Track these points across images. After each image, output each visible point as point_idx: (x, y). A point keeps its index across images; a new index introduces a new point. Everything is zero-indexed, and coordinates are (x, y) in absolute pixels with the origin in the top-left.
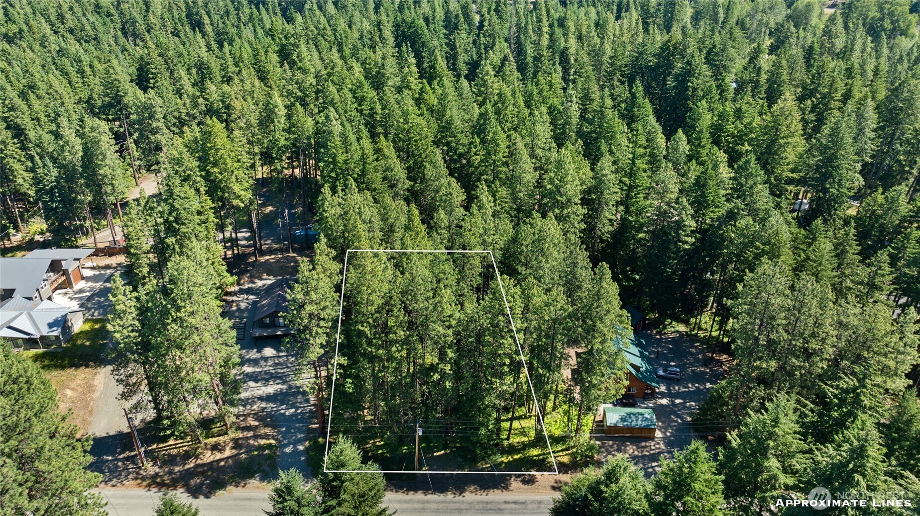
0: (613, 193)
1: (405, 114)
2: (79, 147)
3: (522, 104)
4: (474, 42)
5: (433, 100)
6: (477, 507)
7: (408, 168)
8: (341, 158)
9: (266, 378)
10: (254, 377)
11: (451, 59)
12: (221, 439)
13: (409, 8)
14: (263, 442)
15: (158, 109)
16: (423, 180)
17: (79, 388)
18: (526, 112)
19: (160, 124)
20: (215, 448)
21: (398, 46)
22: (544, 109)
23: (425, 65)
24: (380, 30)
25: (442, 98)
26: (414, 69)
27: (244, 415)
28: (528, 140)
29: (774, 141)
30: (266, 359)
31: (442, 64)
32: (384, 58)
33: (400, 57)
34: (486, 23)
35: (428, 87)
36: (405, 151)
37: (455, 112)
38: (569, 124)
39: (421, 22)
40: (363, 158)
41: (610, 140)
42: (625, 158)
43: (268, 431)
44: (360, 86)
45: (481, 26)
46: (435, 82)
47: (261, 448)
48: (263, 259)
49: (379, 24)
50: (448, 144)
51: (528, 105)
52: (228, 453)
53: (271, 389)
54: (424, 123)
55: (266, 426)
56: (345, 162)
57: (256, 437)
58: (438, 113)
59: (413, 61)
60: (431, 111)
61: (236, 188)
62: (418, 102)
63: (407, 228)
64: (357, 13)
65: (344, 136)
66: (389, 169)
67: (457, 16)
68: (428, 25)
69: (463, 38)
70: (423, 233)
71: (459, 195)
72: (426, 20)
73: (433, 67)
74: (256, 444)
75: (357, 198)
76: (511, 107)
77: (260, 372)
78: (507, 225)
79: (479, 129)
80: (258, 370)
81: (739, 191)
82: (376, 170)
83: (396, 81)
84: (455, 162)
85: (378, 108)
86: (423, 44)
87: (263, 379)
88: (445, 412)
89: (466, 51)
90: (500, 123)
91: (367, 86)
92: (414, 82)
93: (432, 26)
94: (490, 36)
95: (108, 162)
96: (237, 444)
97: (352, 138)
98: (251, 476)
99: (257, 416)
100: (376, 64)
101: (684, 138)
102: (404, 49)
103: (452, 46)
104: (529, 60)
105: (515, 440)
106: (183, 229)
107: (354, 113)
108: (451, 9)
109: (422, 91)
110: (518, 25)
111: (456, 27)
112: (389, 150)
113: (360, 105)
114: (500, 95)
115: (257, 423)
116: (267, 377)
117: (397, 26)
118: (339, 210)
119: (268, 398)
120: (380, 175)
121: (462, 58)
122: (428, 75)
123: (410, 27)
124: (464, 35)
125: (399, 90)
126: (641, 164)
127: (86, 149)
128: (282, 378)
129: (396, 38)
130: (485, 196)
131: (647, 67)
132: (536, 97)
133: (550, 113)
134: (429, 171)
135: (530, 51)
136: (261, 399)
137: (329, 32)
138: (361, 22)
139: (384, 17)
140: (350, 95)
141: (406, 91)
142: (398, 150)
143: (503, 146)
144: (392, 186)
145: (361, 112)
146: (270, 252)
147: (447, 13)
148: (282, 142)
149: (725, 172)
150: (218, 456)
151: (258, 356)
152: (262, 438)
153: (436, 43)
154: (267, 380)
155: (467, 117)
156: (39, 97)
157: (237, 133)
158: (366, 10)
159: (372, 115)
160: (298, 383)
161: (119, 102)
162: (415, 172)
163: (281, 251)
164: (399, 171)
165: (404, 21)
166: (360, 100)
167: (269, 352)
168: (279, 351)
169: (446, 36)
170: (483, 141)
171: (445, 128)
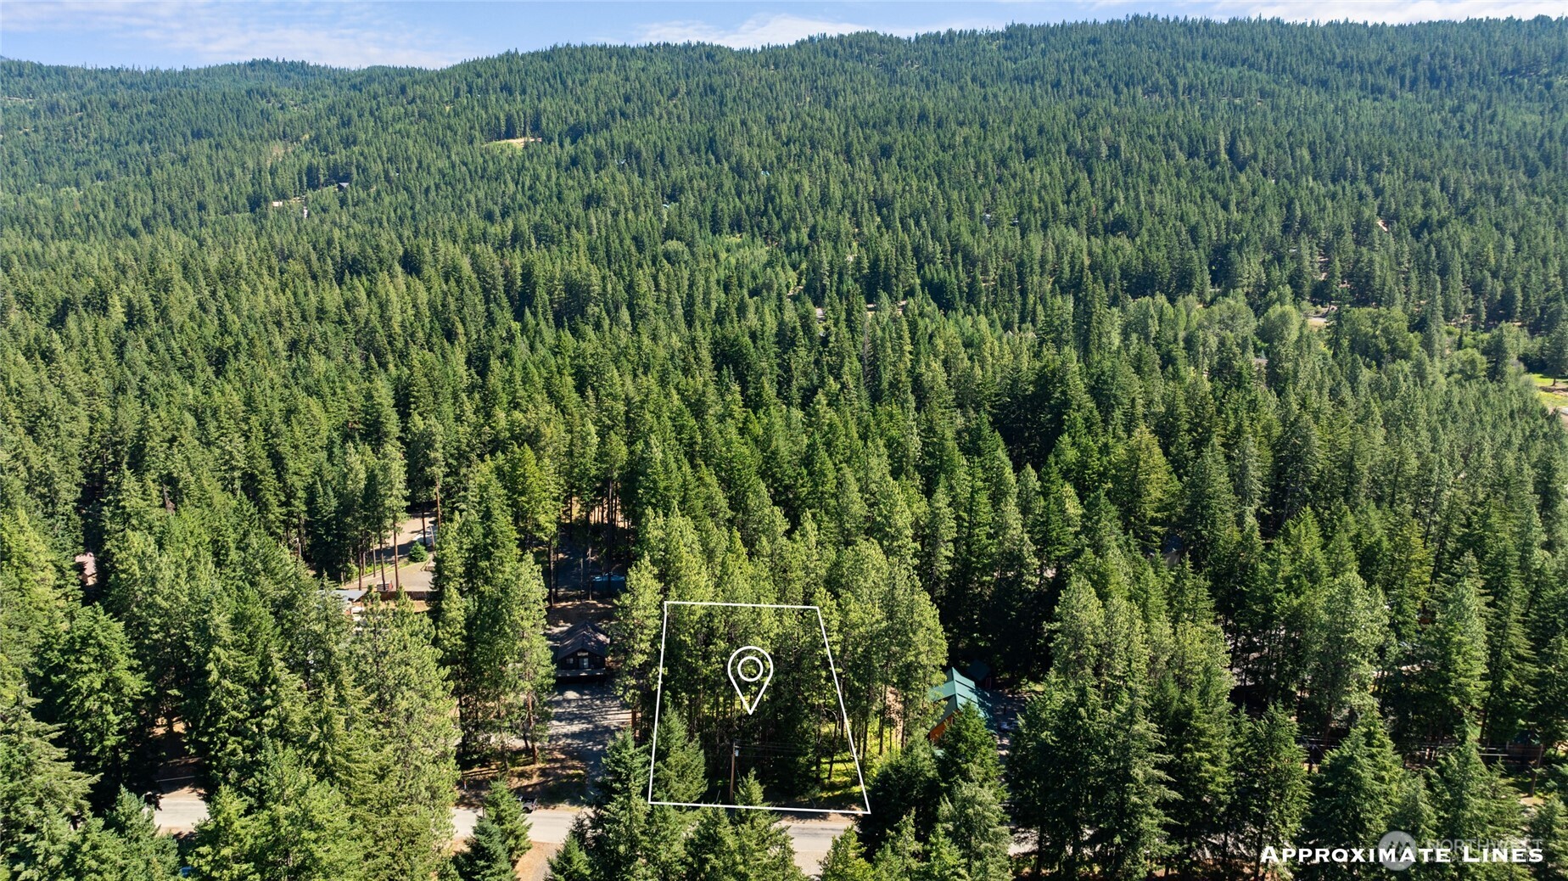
0: (948, 529)
1: (728, 443)
2: (362, 475)
3: (856, 436)
4: (817, 362)
5: (758, 430)
7: (730, 498)
8: (662, 485)
9: (570, 718)
10: (559, 718)
11: (783, 384)
12: (528, 768)
13: (731, 322)
14: (571, 772)
15: (439, 438)
16: (746, 511)
18: (860, 443)
19: (439, 455)
20: (521, 775)
21: (718, 368)
22: (881, 443)
23: (751, 391)
24: (694, 348)
25: (768, 429)
26: (738, 397)
27: (550, 749)
28: (861, 474)
29: (1135, 477)
30: (569, 701)
31: (770, 391)
32: (705, 385)
33: (719, 382)
34: (832, 339)
35: (752, 416)
36: (727, 483)
37: (781, 443)
38: (907, 456)
39: (747, 340)
40: (685, 486)
41: (950, 474)
42: (964, 494)
43: (576, 763)
44: (680, 414)
45: (825, 341)
46: (761, 412)
47: (568, 776)
48: (559, 606)
49: (693, 342)
50: (773, 476)
51: (864, 437)
52: (535, 780)
53: (576, 727)
54: (748, 452)
55: (573, 758)
56: (666, 489)
57: (563, 768)
58: (763, 443)
59: (736, 388)
60: (756, 440)
61: (542, 519)
62: (742, 431)
63: (728, 550)
64: (661, 324)
65: (664, 463)
66: (709, 498)
67: (794, 329)
68: (754, 342)
69: (802, 357)
70: (744, 556)
71: (782, 525)
72: (753, 336)
73: (759, 395)
74: (564, 773)
75: (678, 521)
76: (843, 438)
77: (564, 713)
78: (831, 553)
79: (808, 461)
80: (561, 711)
81: (1088, 528)
82: (697, 497)
83: (718, 409)
84: (781, 494)
85: (699, 439)
86: (749, 366)
87: (567, 719)
88: (762, 739)
89: (805, 374)
90: (830, 455)
91: (687, 414)
92: (737, 410)
93: (760, 343)
94: (838, 354)
95: (395, 492)
96: (543, 772)
97: (674, 466)
98: (561, 800)
99: (562, 750)
100: (696, 391)
101: (1033, 473)
102: (725, 372)
103: (786, 368)
104: (885, 385)
105: (836, 779)
106: (497, 553)
107: (673, 442)
108: (786, 319)
109: (746, 421)
110: (873, 341)
111: (793, 343)
112: (712, 480)
113: (679, 433)
114: (830, 425)
115: (563, 756)
117: (715, 343)
118: (661, 534)
119: (574, 736)
120: (701, 505)
121: (799, 381)
122: (754, 403)
123: (732, 346)
124: (802, 352)
125: (721, 419)
126: (983, 498)
127: (371, 477)
128: (588, 719)
129: (714, 358)
130: (809, 526)
131: (1025, 397)
132: (873, 428)
133: (888, 446)
134: (752, 502)
135: (887, 377)
136: (566, 736)
137: (632, 351)
138: (670, 336)
139: (699, 333)
140: (669, 423)
141: (729, 420)
142: (721, 480)
143: (831, 475)
144: (713, 515)
145: (680, 440)
146: (566, 598)
147: (781, 324)
148: (593, 472)
149: (1073, 508)
150: (526, 782)
151: (559, 698)
152: (570, 769)
153: (765, 363)
154: (572, 720)
155: (795, 449)
156: (300, 423)
157: (547, 461)
158: (672, 317)
159: (692, 444)
160: (605, 723)
161: (378, 431)
162: (737, 503)
163: (579, 598)
164: (721, 501)
165: (724, 337)
166: (679, 429)
167: (571, 695)
168: (582, 694)
169: (777, 356)
170: (810, 474)
171: (771, 458)
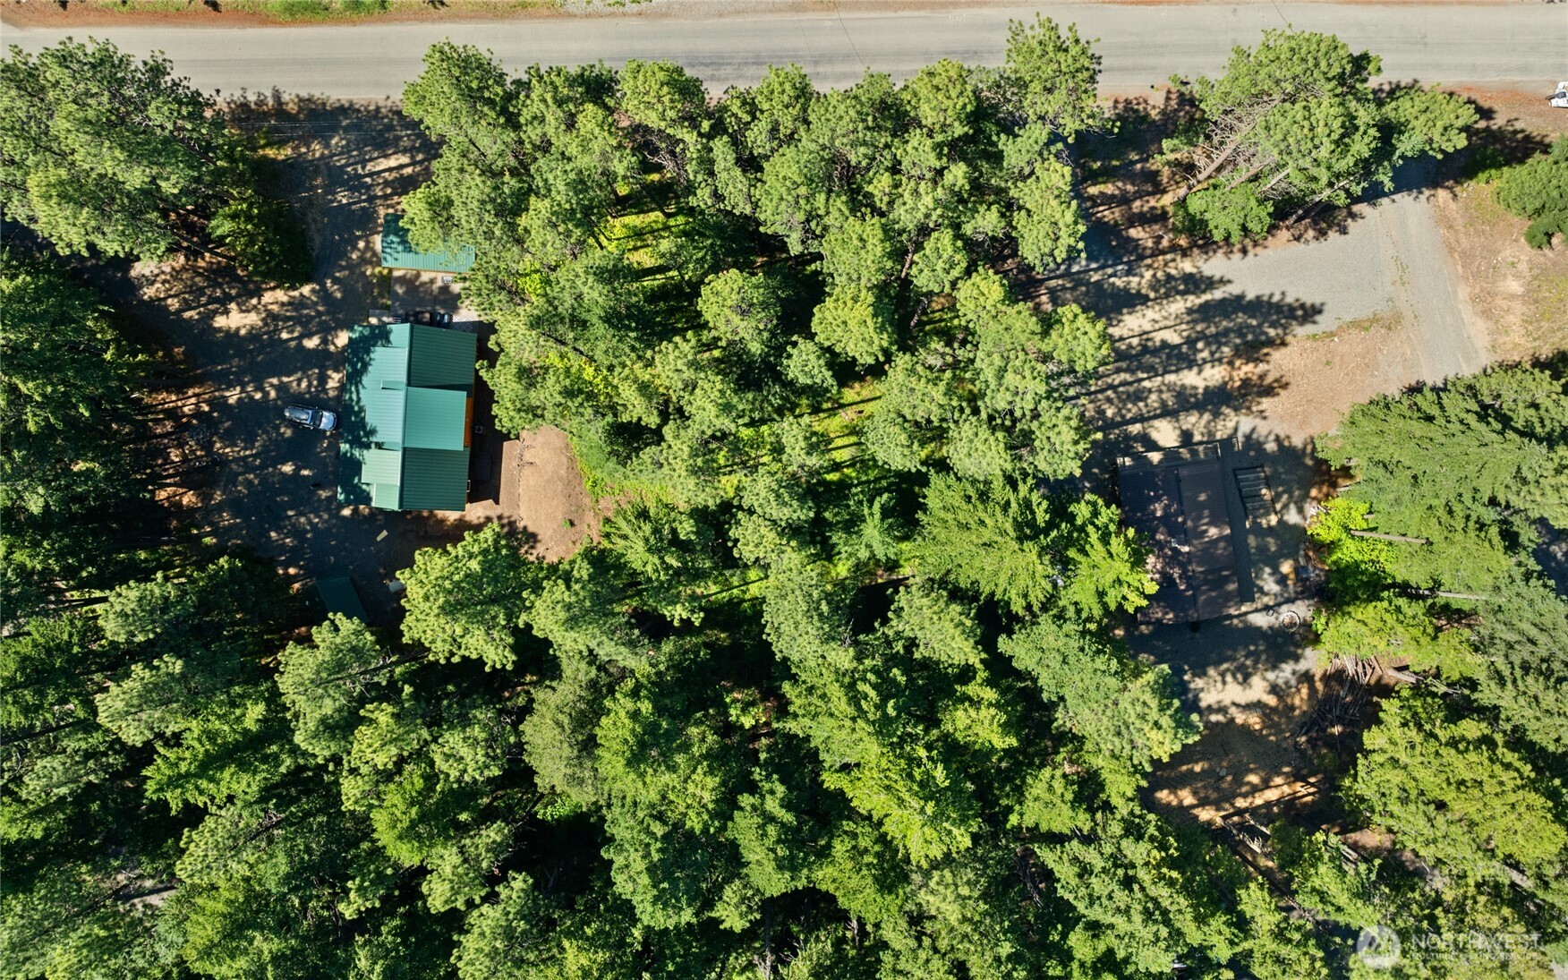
6: (729, 70)
9: (1149, 355)
10: (1173, 355)
14: (1109, 189)
17: (1505, 304)
27: (1163, 252)
43: (1107, 215)
47: (1108, 174)
53: (1130, 325)
55: (1114, 227)
74: (1120, 184)
77: (1166, 372)
80: (1171, 378)
87: (1155, 352)
96: (1154, 181)
99: (1138, 251)
115: (1133, 232)
116: (1148, 359)
119: (1130, 299)
128: (1117, 354)
152: (1113, 196)
154: (1145, 349)
